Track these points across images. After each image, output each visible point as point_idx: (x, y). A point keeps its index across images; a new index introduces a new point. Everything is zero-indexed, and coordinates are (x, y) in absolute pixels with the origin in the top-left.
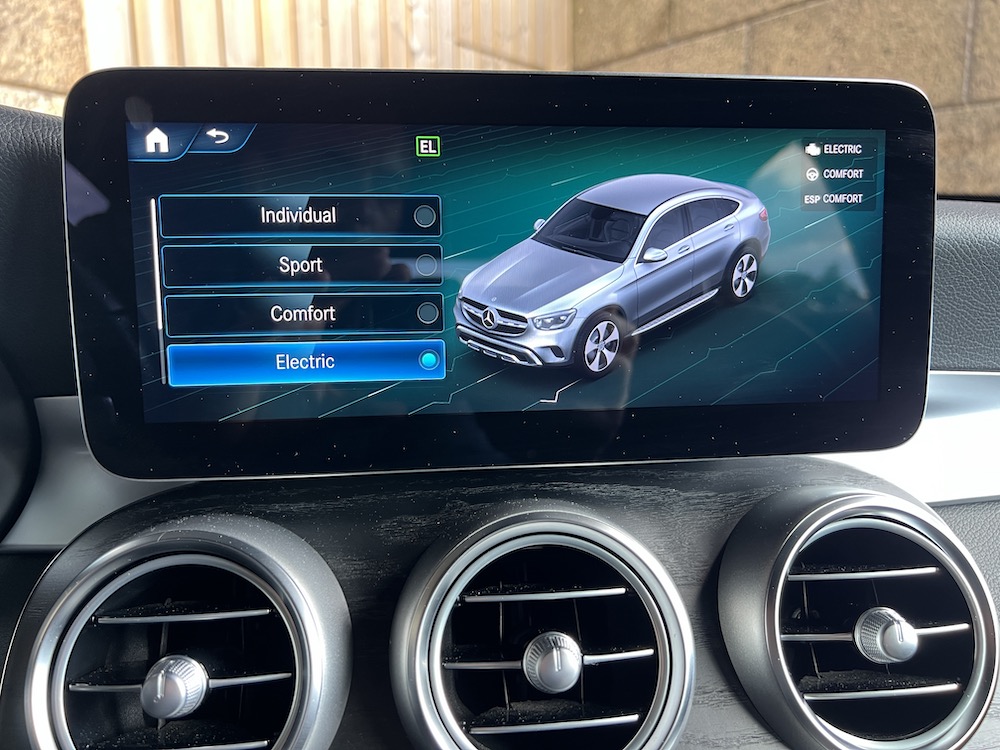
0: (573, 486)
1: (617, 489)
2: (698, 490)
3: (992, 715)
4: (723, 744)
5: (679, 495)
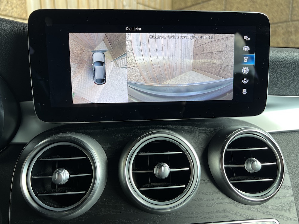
0: (168, 126)
1: (180, 127)
2: (203, 127)
3: (283, 188)
4: (208, 194)
5: (197, 129)
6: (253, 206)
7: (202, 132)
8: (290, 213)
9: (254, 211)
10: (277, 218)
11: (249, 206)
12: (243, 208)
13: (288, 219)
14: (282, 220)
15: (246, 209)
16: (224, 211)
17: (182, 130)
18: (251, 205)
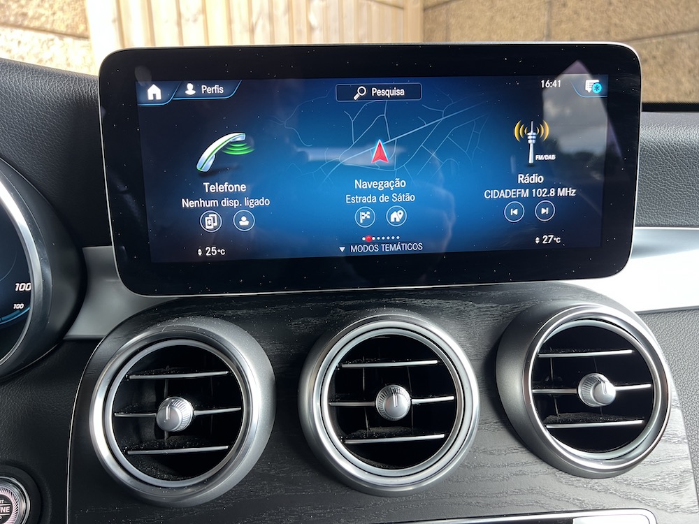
0: (408, 301)
1: (435, 302)
2: (486, 303)
3: (666, 441)
4: (496, 453)
5: (474, 306)
6: (596, 480)
7: (484, 315)
8: (682, 496)
9: (599, 492)
10: (651, 507)
11: (588, 480)
12: (573, 485)
13: (676, 509)
14: (661, 511)
15: (580, 487)
16: (531, 491)
17: (439, 309)
18: (592, 479)
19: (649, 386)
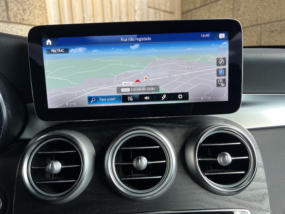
0: (151, 123)
1: (162, 124)
2: (183, 124)
3: (256, 181)
4: (184, 185)
5: (178, 126)
6: (226, 197)
7: (181, 129)
8: (263, 204)
9: (226, 201)
10: (249, 208)
11: (222, 196)
12: (215, 198)
13: (260, 209)
14: (254, 210)
15: (218, 199)
16: (198, 200)
17: (163, 127)
18: (224, 196)
19: (247, 157)
